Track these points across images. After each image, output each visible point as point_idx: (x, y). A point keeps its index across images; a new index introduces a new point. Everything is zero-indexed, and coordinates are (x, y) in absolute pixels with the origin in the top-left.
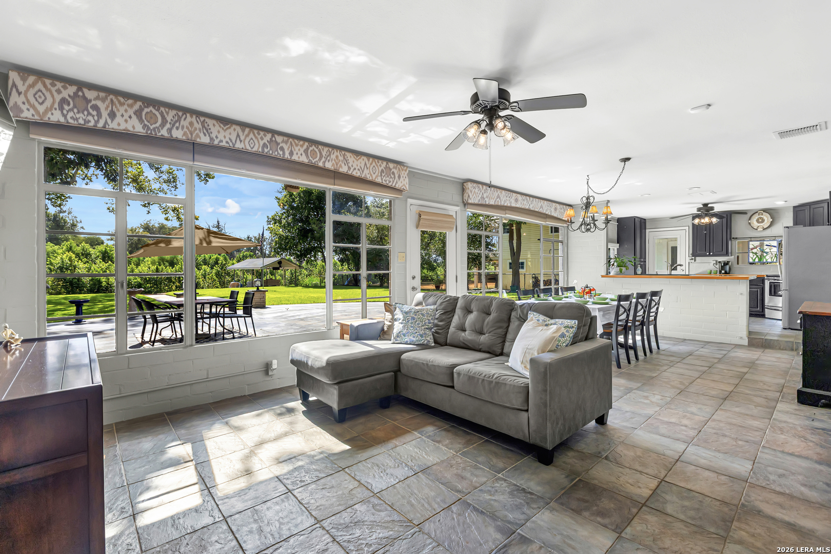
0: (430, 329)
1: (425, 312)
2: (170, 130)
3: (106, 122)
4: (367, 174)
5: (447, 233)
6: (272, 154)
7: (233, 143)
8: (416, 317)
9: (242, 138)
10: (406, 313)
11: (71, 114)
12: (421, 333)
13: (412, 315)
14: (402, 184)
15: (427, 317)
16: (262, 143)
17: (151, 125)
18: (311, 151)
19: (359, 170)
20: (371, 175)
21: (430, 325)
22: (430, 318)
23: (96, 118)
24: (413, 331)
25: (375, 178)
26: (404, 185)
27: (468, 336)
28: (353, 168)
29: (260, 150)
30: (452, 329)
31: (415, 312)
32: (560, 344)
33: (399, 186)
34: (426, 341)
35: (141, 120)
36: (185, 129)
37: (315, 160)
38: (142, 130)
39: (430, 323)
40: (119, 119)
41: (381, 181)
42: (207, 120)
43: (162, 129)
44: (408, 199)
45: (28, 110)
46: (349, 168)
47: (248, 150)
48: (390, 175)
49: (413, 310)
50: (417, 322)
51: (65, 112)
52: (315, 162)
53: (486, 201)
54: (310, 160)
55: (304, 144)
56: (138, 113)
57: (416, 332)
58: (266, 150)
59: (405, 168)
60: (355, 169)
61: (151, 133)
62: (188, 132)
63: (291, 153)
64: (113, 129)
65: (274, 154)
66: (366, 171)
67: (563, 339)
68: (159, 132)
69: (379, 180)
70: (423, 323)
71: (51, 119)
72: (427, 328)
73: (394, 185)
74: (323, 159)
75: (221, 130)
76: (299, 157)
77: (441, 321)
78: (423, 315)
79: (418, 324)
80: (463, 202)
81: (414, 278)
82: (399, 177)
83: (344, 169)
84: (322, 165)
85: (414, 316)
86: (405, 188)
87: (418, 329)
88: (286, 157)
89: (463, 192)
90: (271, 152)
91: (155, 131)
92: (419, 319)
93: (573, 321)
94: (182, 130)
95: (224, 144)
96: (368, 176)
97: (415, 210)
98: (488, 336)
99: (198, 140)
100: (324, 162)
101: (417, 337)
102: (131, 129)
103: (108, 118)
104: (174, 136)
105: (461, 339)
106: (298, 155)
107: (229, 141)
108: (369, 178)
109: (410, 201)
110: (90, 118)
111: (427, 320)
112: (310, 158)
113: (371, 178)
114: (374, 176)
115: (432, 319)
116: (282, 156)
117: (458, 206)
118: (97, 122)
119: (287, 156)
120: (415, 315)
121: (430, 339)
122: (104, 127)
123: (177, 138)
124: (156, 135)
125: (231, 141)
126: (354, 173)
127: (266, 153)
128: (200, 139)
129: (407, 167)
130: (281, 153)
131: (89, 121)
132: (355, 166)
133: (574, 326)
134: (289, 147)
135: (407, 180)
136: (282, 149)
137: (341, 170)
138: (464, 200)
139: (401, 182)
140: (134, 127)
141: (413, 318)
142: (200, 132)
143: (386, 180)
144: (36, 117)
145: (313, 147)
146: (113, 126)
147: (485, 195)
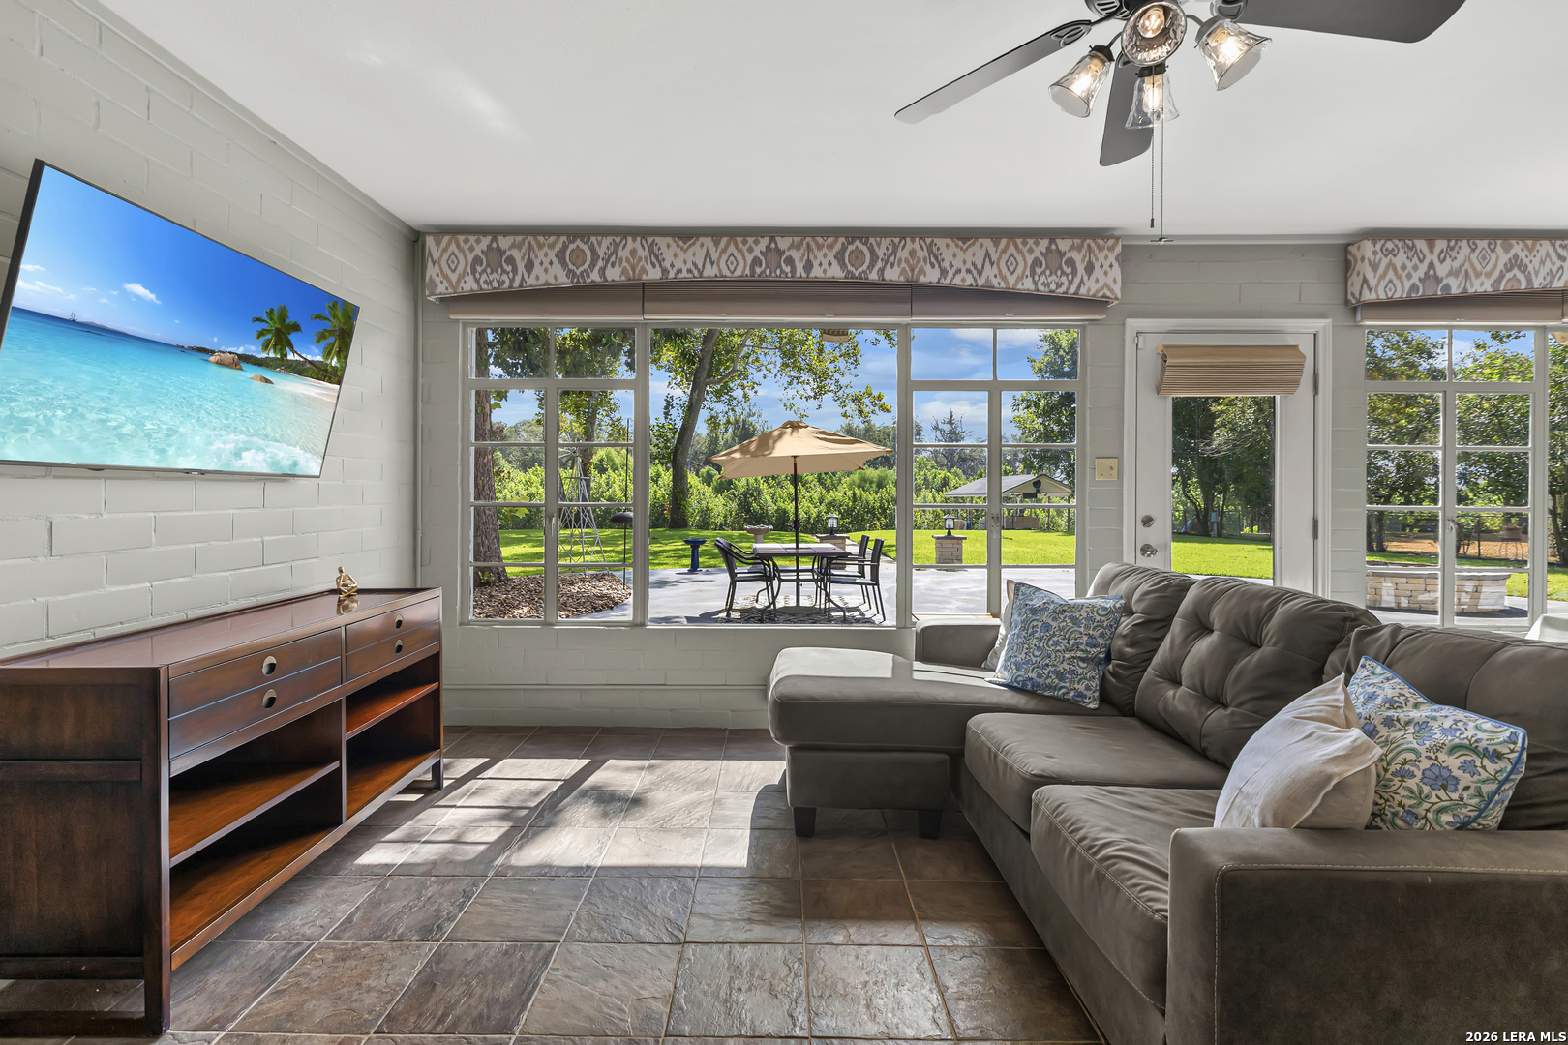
0: (1094, 662)
1: (1085, 615)
2: (602, 271)
3: (523, 279)
4: (992, 278)
5: (1278, 397)
6: (770, 275)
7: (699, 270)
8: (1054, 624)
9: (715, 256)
10: (1034, 611)
11: (484, 277)
12: (1060, 668)
13: (1046, 617)
14: (1101, 284)
15: (1087, 627)
16: (750, 258)
17: (577, 269)
18: (851, 252)
19: (968, 271)
20: (1004, 278)
21: (1094, 650)
22: (1096, 633)
23: (511, 275)
24: (1038, 659)
25: (1017, 282)
26: (1106, 286)
27: (1177, 699)
28: (954, 269)
29: (748, 272)
30: (1150, 672)
31: (1054, 612)
32: (1421, 811)
33: (1089, 290)
34: (1072, 694)
35: (564, 264)
36: (625, 264)
37: (860, 270)
38: (566, 280)
39: (1094, 646)
40: (538, 270)
41: (1032, 288)
42: (658, 240)
43: (592, 271)
44: (1129, 321)
45: (442, 282)
46: (944, 272)
47: (726, 276)
48: (1061, 268)
49: (1052, 606)
50: (1055, 638)
51: (478, 275)
52: (860, 274)
53: (1447, 287)
54: (849, 272)
55: (836, 242)
56: (560, 255)
57: (1047, 665)
58: (758, 270)
59: (1111, 242)
60: (959, 271)
61: (578, 282)
62: (629, 268)
63: (808, 266)
64: (531, 286)
65: (774, 274)
66: (989, 272)
67: (1442, 794)
68: (589, 277)
69: (1027, 285)
70: (1072, 642)
71: (465, 289)
72: (1083, 660)
73: (1073, 290)
74: (879, 264)
75: (680, 252)
76: (825, 271)
77: (1131, 646)
78: (1075, 621)
79: (1057, 643)
80: (1347, 302)
81: (1147, 521)
82: (1090, 269)
83: (931, 276)
84: (876, 277)
85: (1050, 621)
86: (1108, 294)
87: (1053, 656)
88: (798, 275)
89: (1347, 272)
90: (768, 272)
91: (582, 277)
92: (1060, 630)
93: (1506, 731)
94: (620, 265)
95: (684, 274)
96: (995, 282)
97: (1152, 345)
98: (1232, 714)
99: (644, 277)
100: (882, 271)
101: (1048, 677)
102: (552, 281)
103: (524, 271)
104: (609, 279)
105: (1160, 706)
106: (823, 267)
107: (693, 268)
108: (998, 284)
109: (1133, 324)
110: (505, 277)
111: (1085, 638)
112: (850, 268)
113: (1003, 285)
114: (1012, 280)
115: (1102, 635)
116: (789, 275)
117: (1323, 316)
118: (512, 281)
119: (800, 272)
120: (1054, 619)
121: (1088, 688)
122: (521, 286)
123: (613, 280)
124: (584, 282)
125: (696, 267)
126: (957, 281)
127: (759, 276)
128: (647, 274)
129: (1117, 238)
130: (788, 269)
131: (504, 282)
132: (958, 264)
133: (1504, 749)
134: (804, 255)
135: (1116, 272)
136: (790, 261)
137: (923, 279)
138: (1350, 297)
139: (1097, 281)
140: (555, 278)
141: (1047, 627)
142: (647, 263)
143: (1049, 283)
144: (450, 291)
145: (857, 243)
146: (531, 282)
147: (1442, 270)
